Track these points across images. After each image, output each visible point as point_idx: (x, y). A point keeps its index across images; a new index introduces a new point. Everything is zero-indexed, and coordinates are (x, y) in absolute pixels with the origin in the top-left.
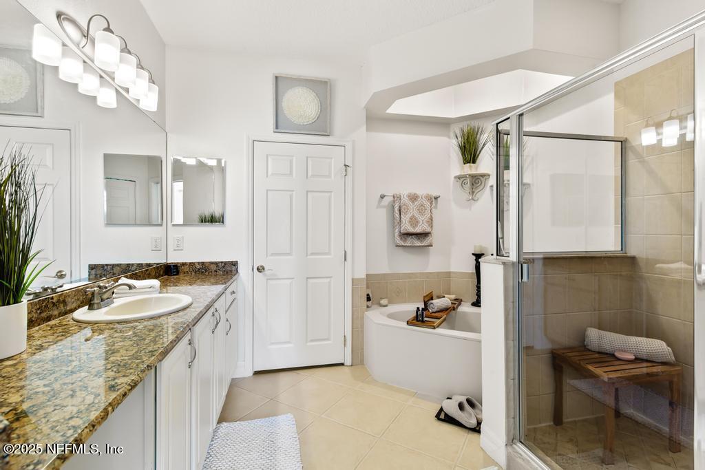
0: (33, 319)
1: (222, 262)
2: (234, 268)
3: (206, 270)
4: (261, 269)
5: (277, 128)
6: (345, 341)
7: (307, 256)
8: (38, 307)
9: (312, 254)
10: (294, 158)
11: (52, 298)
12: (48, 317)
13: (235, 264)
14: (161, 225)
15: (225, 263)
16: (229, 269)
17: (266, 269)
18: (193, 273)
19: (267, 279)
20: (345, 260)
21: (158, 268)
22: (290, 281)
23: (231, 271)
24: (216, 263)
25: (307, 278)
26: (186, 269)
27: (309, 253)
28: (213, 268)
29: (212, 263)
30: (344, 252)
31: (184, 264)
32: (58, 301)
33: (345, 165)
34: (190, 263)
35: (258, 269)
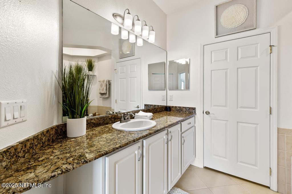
0: (101, 123)
1: (188, 108)
2: (193, 111)
3: (181, 111)
4: (208, 113)
5: (217, 35)
6: (271, 171)
7: (237, 108)
8: (103, 119)
9: (241, 107)
10: (228, 50)
11: (109, 116)
12: (107, 123)
13: (194, 109)
14: (165, 90)
15: (190, 108)
16: (191, 111)
17: (210, 113)
18: (176, 111)
19: (211, 119)
20: (270, 113)
21: (161, 108)
22: (226, 122)
23: (192, 112)
24: (186, 108)
25: (238, 122)
26: (173, 109)
27: (239, 107)
28: (184, 110)
29: (184, 107)
30: (269, 108)
31: (173, 107)
32: (111, 118)
33: (270, 46)
34: (175, 107)
35: (206, 113)
